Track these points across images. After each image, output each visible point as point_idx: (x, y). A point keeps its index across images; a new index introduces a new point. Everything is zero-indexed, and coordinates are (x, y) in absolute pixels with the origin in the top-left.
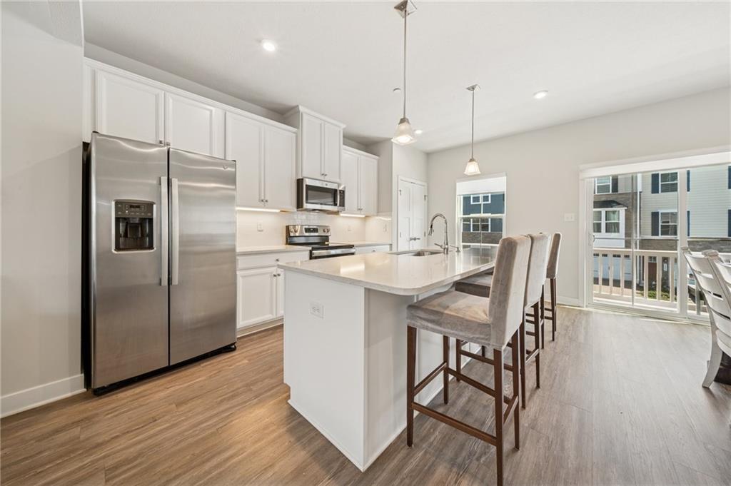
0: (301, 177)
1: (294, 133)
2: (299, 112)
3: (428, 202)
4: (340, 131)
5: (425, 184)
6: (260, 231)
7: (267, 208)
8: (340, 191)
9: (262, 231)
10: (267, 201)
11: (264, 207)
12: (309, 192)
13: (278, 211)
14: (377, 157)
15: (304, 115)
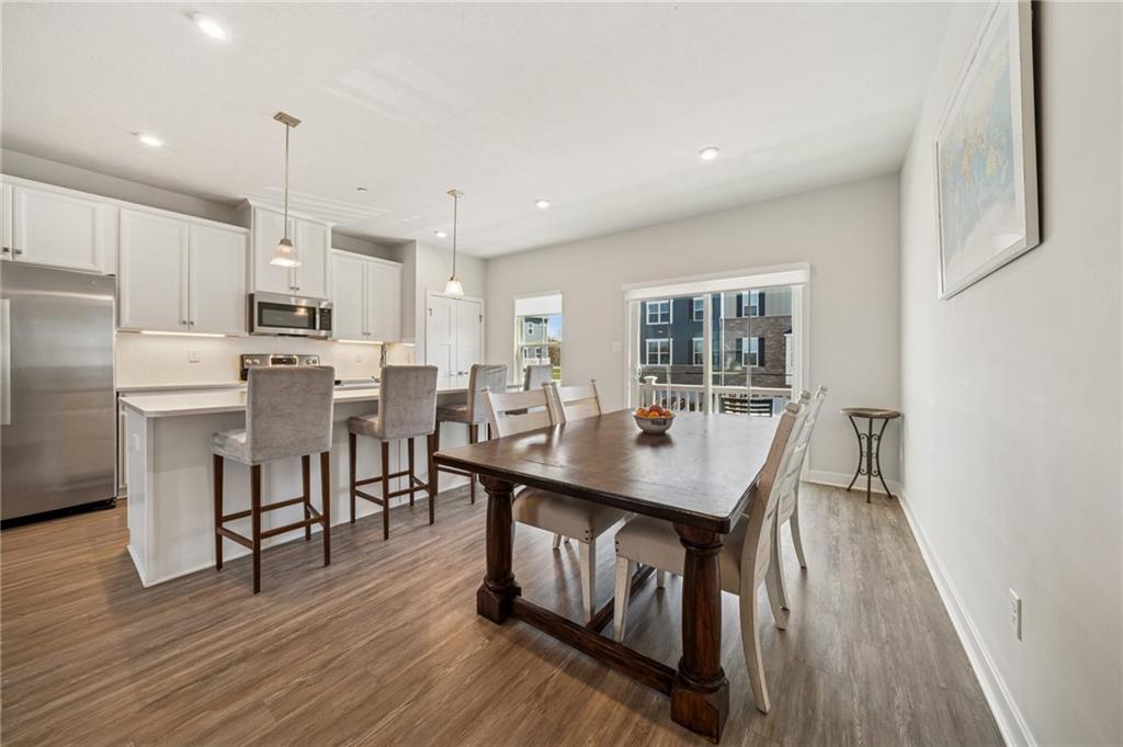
0: (252, 292)
1: (244, 233)
2: (250, 207)
3: (486, 324)
4: (325, 232)
5: (482, 301)
6: (192, 362)
7: (195, 332)
8: (322, 310)
9: (197, 362)
10: (192, 323)
11: (189, 331)
12: (264, 311)
13: (222, 336)
14: (399, 264)
15: (258, 211)
